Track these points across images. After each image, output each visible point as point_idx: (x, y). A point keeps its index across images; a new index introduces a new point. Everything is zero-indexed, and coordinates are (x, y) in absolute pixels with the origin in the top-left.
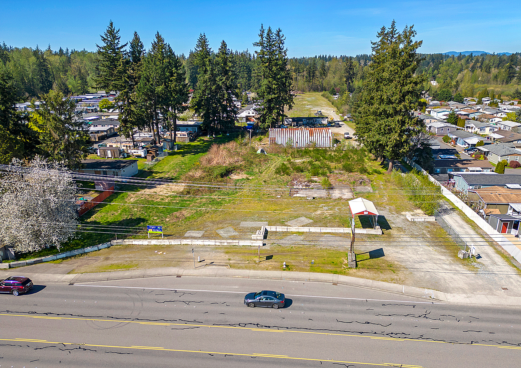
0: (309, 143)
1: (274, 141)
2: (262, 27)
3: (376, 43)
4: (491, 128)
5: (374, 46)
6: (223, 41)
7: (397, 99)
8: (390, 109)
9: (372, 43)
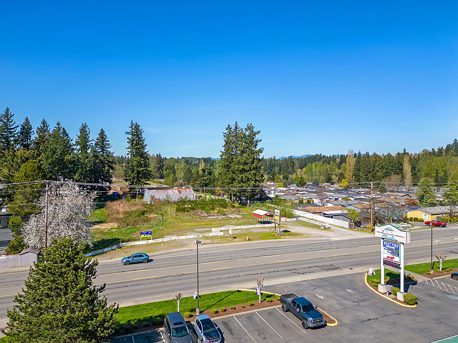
0: (179, 199)
1: (154, 198)
2: (132, 122)
3: (226, 133)
4: (274, 191)
5: (224, 135)
6: (102, 129)
7: (250, 161)
8: (247, 167)
9: (223, 133)
